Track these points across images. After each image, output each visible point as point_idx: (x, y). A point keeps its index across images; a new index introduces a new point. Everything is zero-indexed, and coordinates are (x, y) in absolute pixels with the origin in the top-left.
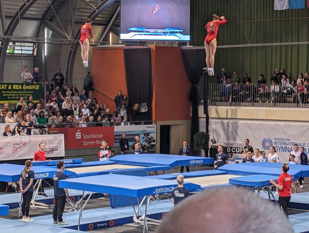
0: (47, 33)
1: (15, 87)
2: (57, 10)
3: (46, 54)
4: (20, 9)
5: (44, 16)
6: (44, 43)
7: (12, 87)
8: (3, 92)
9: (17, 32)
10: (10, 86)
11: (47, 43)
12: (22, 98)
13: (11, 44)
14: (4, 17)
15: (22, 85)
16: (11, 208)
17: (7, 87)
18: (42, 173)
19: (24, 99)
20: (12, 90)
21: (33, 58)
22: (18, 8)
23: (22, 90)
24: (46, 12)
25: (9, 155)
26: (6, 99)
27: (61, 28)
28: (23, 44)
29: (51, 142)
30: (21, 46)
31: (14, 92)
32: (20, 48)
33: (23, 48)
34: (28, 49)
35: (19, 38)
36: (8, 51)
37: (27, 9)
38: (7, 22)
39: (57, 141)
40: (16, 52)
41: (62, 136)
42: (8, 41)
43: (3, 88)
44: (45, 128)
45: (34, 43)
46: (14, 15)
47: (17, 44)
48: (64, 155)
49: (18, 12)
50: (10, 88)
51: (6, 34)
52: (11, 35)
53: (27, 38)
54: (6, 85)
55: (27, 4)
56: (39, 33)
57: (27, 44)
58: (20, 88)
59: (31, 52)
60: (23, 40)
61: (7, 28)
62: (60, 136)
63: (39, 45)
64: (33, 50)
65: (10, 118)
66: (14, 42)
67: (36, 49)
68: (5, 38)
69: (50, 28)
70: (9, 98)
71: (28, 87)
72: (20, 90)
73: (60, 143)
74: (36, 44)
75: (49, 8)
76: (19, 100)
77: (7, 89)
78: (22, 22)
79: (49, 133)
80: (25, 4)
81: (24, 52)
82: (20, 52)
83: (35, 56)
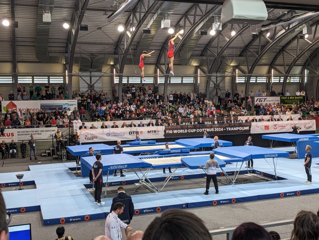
0: (306, 72)
1: (291, 98)
2: (311, 60)
3: (306, 82)
4: (293, 61)
5: (305, 64)
6: (305, 77)
7: (289, 98)
8: (285, 100)
9: (291, 72)
10: (288, 97)
11: (306, 76)
12: (294, 103)
13: (289, 78)
14: (285, 65)
15: (294, 97)
16: (290, 154)
17: (287, 98)
19: (295, 104)
20: (289, 99)
22: (292, 61)
23: (294, 99)
24: (306, 62)
25: (289, 129)
26: (286, 103)
27: (314, 69)
28: (295, 78)
29: (309, 124)
30: (294, 79)
31: (290, 100)
32: (293, 79)
33: (295, 79)
34: (297, 80)
35: (293, 75)
36: (287, 81)
37: (297, 61)
38: (287, 68)
39: (312, 123)
40: (291, 81)
41: (314, 121)
42: (287, 76)
44: (306, 117)
45: (300, 77)
46: (290, 64)
47: (291, 78)
48: (315, 130)
49: (292, 63)
50: (288, 98)
51: (286, 73)
52: (289, 73)
53: (297, 74)
54: (286, 97)
55: (297, 59)
56: (302, 72)
58: (293, 98)
60: (294, 76)
61: (287, 70)
62: (313, 121)
63: (302, 78)
64: (300, 80)
65: (289, 112)
66: (290, 77)
68: (286, 75)
69: (308, 69)
70: (288, 103)
71: (297, 98)
72: (293, 99)
73: (313, 124)
75: (308, 60)
76: (293, 104)
77: (287, 99)
78: (294, 67)
79: (308, 119)
80: (295, 59)
81: (295, 81)
82: (293, 81)
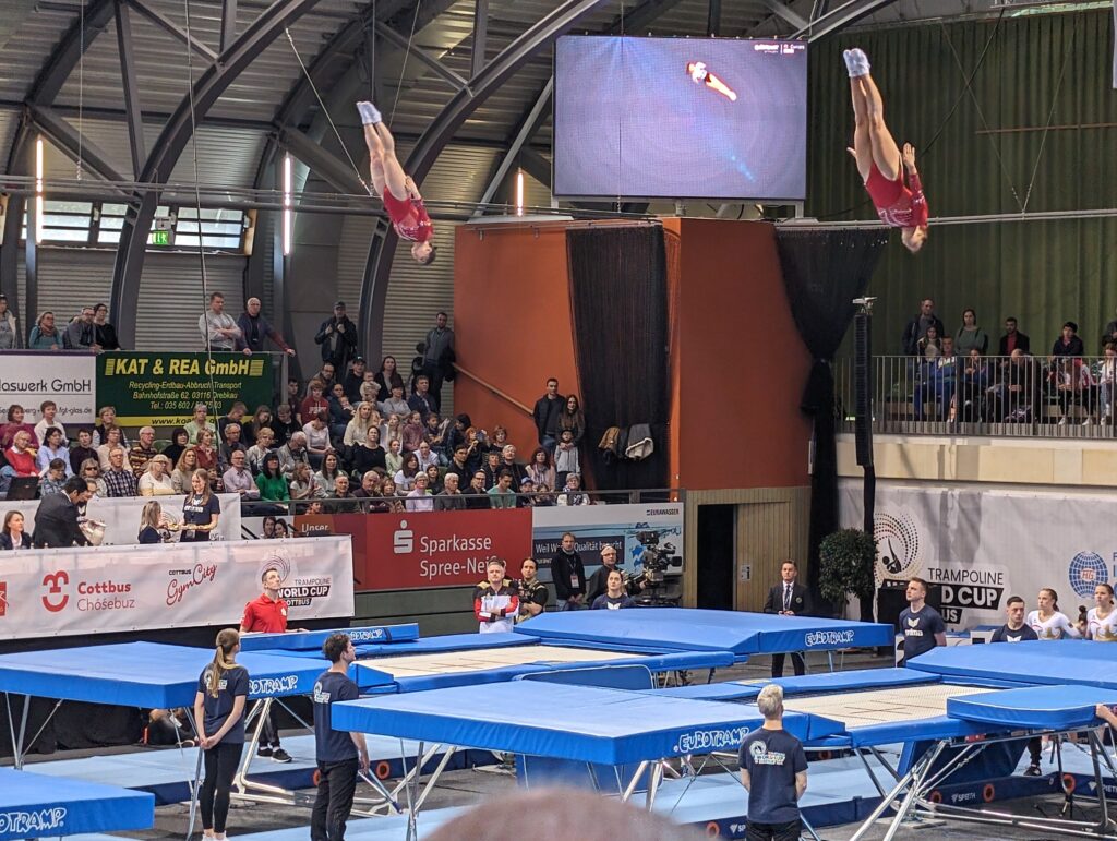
0: (291, 175)
1: (176, 367)
2: (329, 90)
3: (287, 249)
4: (197, 88)
5: (281, 112)
6: (281, 209)
7: (166, 366)
8: (132, 384)
9: (183, 172)
10: (159, 362)
11: (294, 209)
12: (200, 407)
13: (162, 212)
14: (137, 117)
15: (202, 358)
16: (161, 802)
17: (149, 366)
18: (273, 677)
19: (210, 412)
20: (166, 377)
21: (242, 263)
22: (189, 83)
23: (203, 377)
24: (290, 97)
25: (156, 613)
26: (143, 409)
27: (346, 161)
28: (205, 213)
29: (304, 564)
30: (198, 220)
31: (172, 385)
32: (193, 227)
33: (206, 228)
34: (221, 232)
35: (191, 190)
36: (151, 239)
37: (221, 87)
38: (150, 134)
39: (327, 562)
40: (180, 241)
41: (345, 544)
42: (153, 201)
43: (133, 369)
44: (285, 513)
45: (246, 210)
46: (172, 109)
47: (183, 212)
48: (350, 613)
49: (187, 99)
50: (158, 369)
51: (143, 177)
52: (164, 178)
53: (220, 191)
54: (143, 362)
55: (221, 71)
56: (261, 174)
57: (219, 213)
58: (195, 369)
59: (234, 243)
60: (205, 200)
61: (148, 153)
62: (337, 544)
63: (262, 219)
64: (243, 236)
65: (159, 478)
66: (174, 207)
67: (251, 232)
68: (142, 192)
69: (303, 156)
70: (155, 406)
71: (222, 368)
72: (193, 377)
73: (336, 568)
74: (254, 214)
75: (300, 84)
76: (190, 412)
77: (148, 375)
78: (202, 134)
79: (298, 534)
80: (213, 70)
81: (208, 242)
82: (193, 241)
83: (248, 257)
